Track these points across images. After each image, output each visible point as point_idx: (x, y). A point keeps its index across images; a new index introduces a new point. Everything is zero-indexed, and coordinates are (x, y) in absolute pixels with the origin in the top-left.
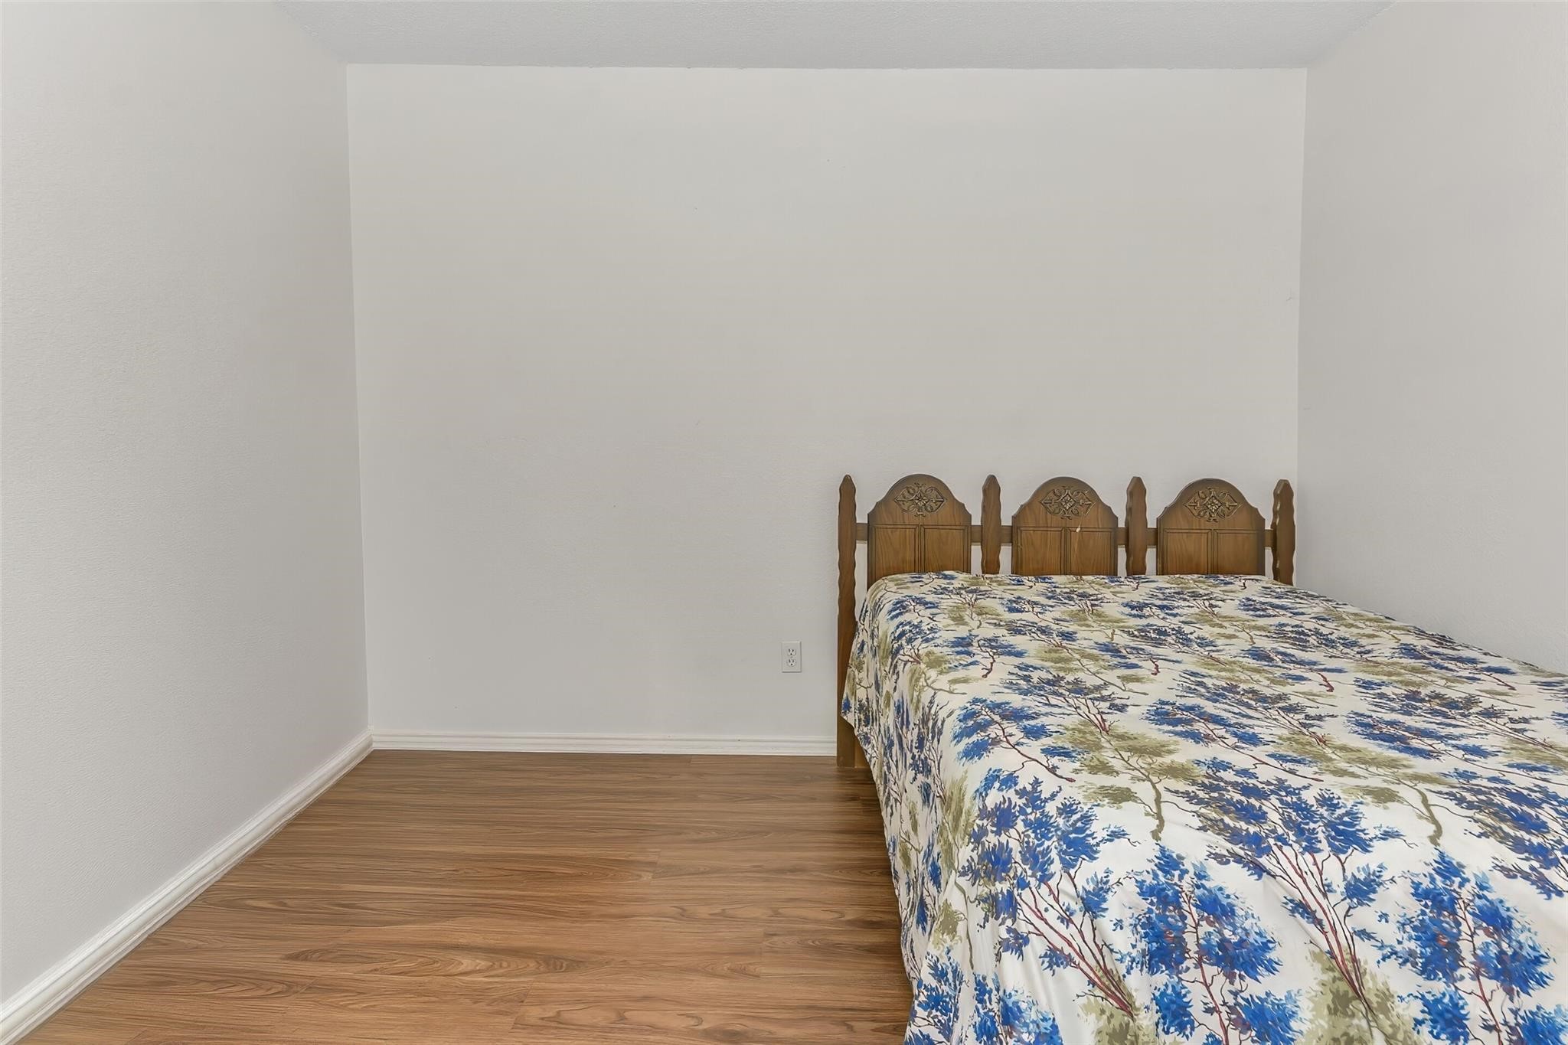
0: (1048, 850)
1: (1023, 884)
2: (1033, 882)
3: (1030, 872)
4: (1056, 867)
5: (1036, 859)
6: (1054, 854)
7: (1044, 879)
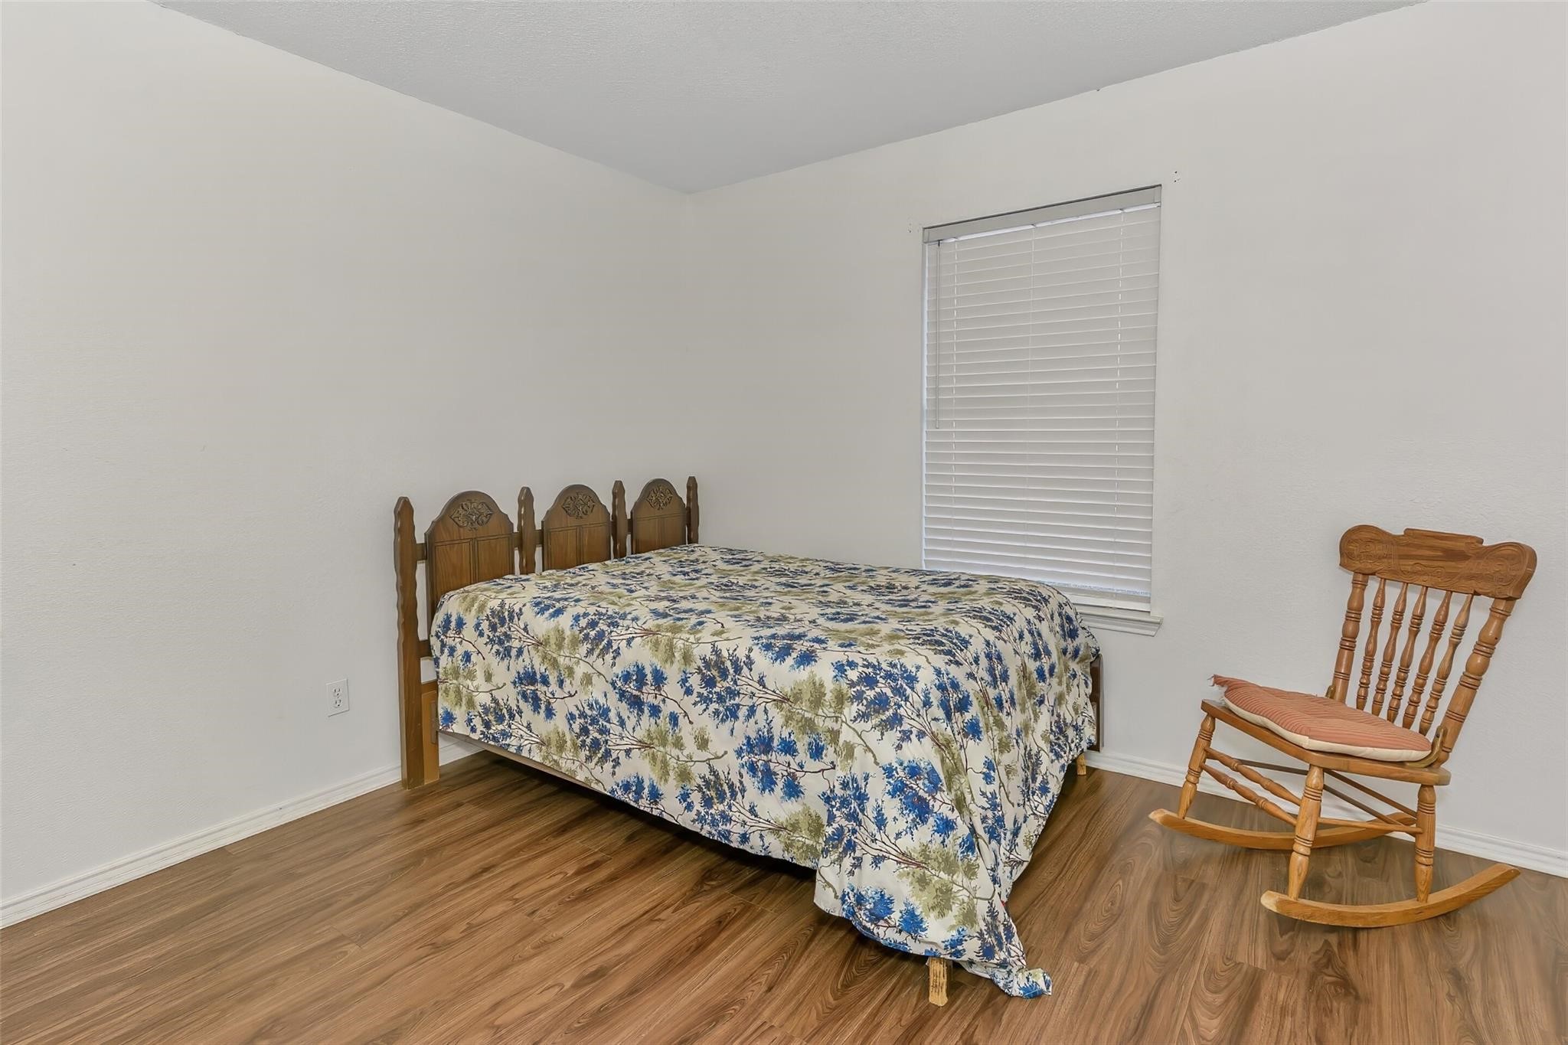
0: (902, 686)
1: (900, 706)
2: (903, 703)
3: (900, 699)
4: (909, 691)
5: (898, 691)
6: (905, 686)
7: (907, 700)
